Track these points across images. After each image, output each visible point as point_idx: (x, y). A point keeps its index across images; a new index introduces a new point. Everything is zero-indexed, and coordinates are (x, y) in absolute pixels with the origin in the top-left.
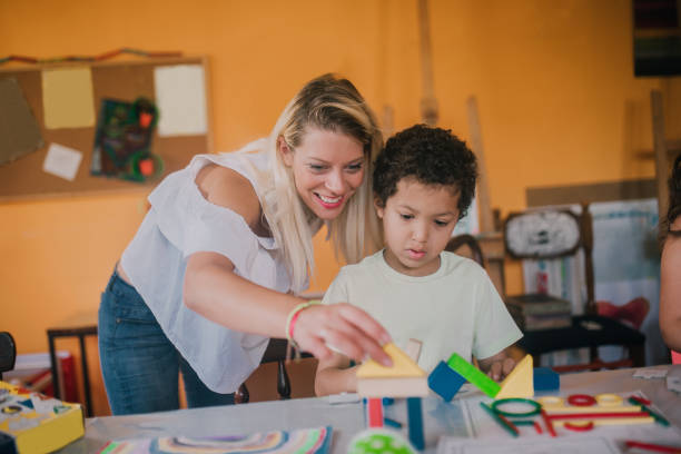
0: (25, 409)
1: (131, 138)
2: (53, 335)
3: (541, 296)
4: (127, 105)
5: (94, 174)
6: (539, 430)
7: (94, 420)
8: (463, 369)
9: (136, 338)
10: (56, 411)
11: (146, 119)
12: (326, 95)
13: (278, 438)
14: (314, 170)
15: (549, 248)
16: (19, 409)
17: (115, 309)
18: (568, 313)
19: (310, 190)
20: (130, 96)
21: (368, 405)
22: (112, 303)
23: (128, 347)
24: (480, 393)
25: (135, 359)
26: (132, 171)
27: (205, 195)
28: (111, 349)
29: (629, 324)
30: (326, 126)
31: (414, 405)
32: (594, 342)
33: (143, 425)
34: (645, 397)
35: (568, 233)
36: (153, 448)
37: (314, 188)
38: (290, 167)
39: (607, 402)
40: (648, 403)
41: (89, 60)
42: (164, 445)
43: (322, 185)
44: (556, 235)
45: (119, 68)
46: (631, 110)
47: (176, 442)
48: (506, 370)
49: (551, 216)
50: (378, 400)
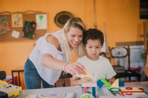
0: (10, 87)
1: (31, 30)
2: (13, 71)
3: (118, 66)
4: (30, 23)
5: (22, 37)
6: (120, 95)
7: (24, 90)
8: (104, 81)
9: (32, 73)
10: (16, 88)
11: (34, 26)
12: (75, 21)
13: (64, 95)
14: (72, 37)
15: (120, 55)
16: (8, 88)
17: (28, 66)
18: (124, 70)
19: (71, 41)
20: (31, 21)
21: (84, 89)
22: (27, 65)
23: (31, 75)
24: (107, 86)
25: (32, 77)
26: (31, 37)
27: (48, 42)
28: (26, 75)
29: (137, 72)
30: (75, 27)
31: (94, 89)
32: (130, 76)
33: (34, 91)
34: (143, 88)
35: (125, 52)
36: (37, 97)
37: (72, 40)
38: (67, 36)
39: (135, 89)
40: (144, 89)
41: (22, 13)
42: (39, 96)
43: (73, 40)
44: (122, 52)
45: (28, 15)
46: (139, 26)
47: (42, 95)
48: (113, 81)
49: (121, 48)
50: (86, 87)
